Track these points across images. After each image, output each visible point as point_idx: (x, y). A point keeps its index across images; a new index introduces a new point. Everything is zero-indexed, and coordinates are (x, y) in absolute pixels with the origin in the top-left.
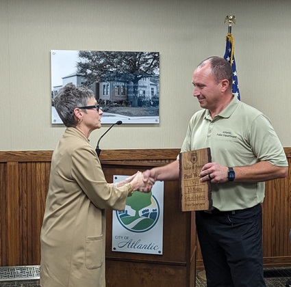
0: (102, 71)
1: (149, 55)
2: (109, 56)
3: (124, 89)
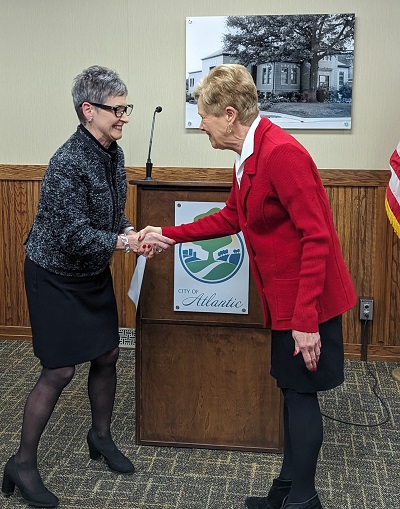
0: (261, 46)
1: (337, 18)
2: (273, 23)
3: (295, 75)
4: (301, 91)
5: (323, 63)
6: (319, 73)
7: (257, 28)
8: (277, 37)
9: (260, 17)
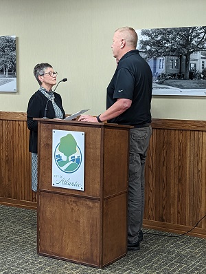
0: (159, 46)
1: (201, 29)
2: (165, 33)
3: (177, 63)
4: (180, 73)
5: (192, 56)
6: (191, 62)
7: (157, 36)
8: (168, 41)
9: (158, 29)
